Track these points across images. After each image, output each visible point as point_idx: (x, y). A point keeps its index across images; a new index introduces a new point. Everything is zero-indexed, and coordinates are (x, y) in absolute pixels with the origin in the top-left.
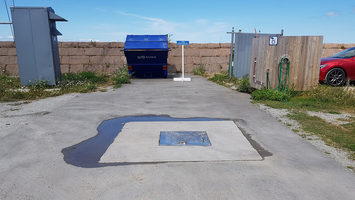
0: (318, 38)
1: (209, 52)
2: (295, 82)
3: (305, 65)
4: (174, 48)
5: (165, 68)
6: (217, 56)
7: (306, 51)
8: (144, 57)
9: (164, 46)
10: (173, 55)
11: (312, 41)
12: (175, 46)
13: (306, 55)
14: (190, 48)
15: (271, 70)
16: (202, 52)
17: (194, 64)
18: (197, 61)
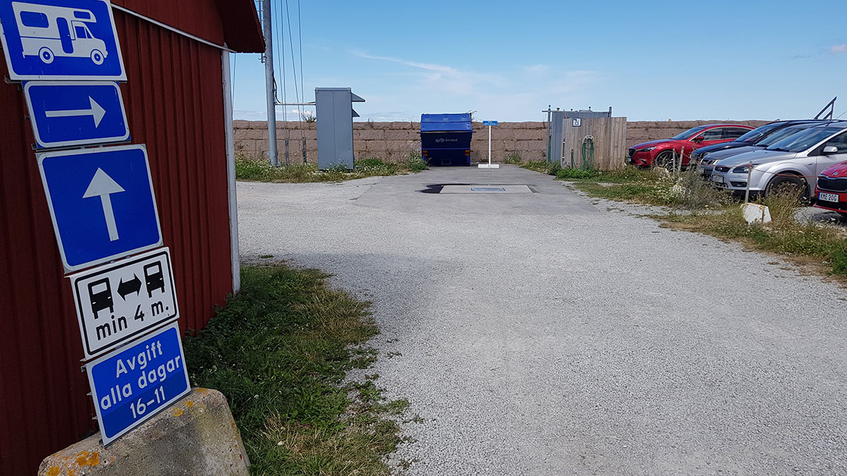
0: (621, 120)
1: (529, 134)
2: (601, 162)
3: (610, 146)
4: (479, 129)
5: (467, 153)
6: (539, 140)
7: (610, 131)
8: (443, 140)
9: (468, 127)
10: (478, 138)
11: (616, 122)
12: (480, 127)
13: (610, 136)
14: (501, 128)
15: (575, 150)
16: (518, 134)
17: (506, 151)
18: (510, 146)
